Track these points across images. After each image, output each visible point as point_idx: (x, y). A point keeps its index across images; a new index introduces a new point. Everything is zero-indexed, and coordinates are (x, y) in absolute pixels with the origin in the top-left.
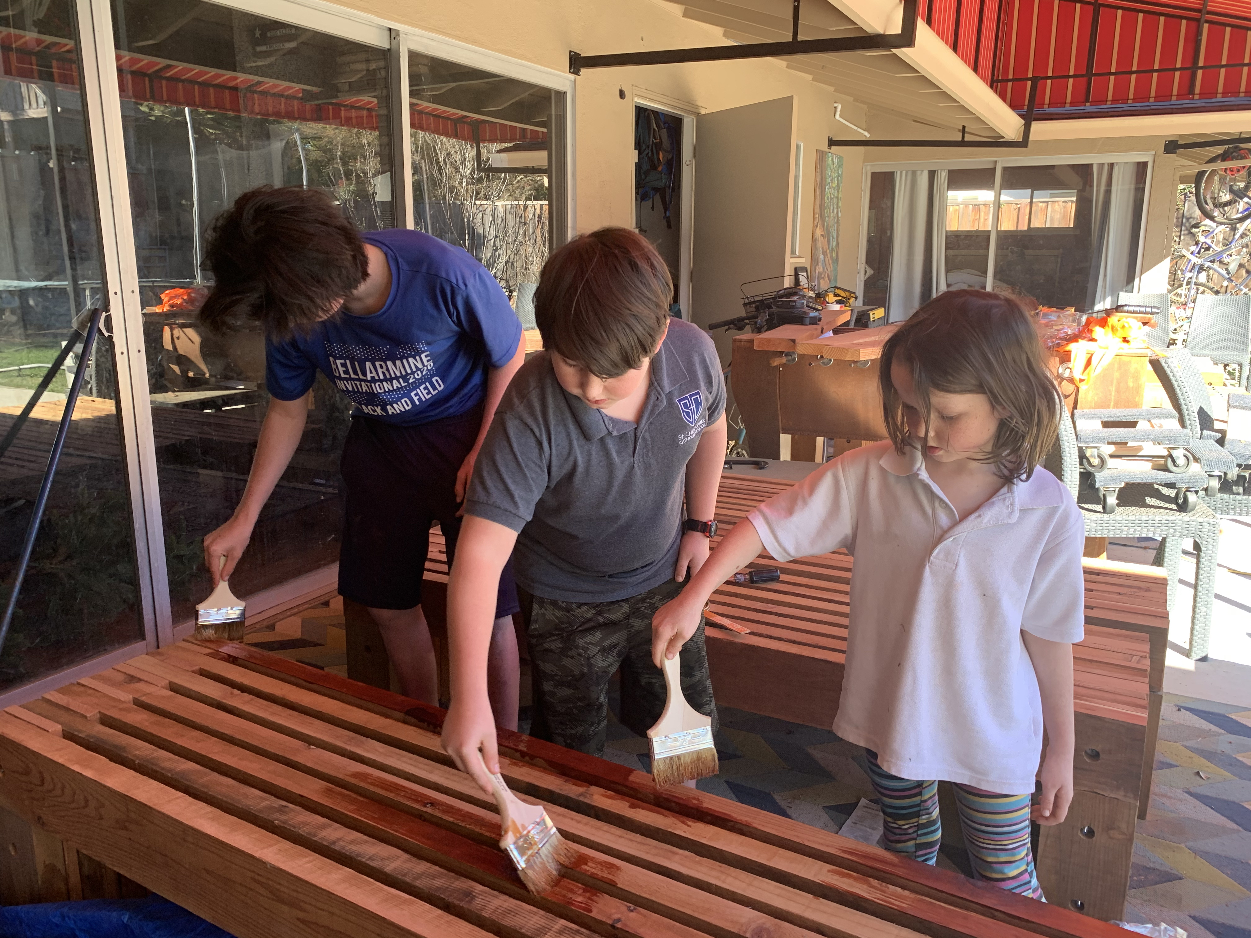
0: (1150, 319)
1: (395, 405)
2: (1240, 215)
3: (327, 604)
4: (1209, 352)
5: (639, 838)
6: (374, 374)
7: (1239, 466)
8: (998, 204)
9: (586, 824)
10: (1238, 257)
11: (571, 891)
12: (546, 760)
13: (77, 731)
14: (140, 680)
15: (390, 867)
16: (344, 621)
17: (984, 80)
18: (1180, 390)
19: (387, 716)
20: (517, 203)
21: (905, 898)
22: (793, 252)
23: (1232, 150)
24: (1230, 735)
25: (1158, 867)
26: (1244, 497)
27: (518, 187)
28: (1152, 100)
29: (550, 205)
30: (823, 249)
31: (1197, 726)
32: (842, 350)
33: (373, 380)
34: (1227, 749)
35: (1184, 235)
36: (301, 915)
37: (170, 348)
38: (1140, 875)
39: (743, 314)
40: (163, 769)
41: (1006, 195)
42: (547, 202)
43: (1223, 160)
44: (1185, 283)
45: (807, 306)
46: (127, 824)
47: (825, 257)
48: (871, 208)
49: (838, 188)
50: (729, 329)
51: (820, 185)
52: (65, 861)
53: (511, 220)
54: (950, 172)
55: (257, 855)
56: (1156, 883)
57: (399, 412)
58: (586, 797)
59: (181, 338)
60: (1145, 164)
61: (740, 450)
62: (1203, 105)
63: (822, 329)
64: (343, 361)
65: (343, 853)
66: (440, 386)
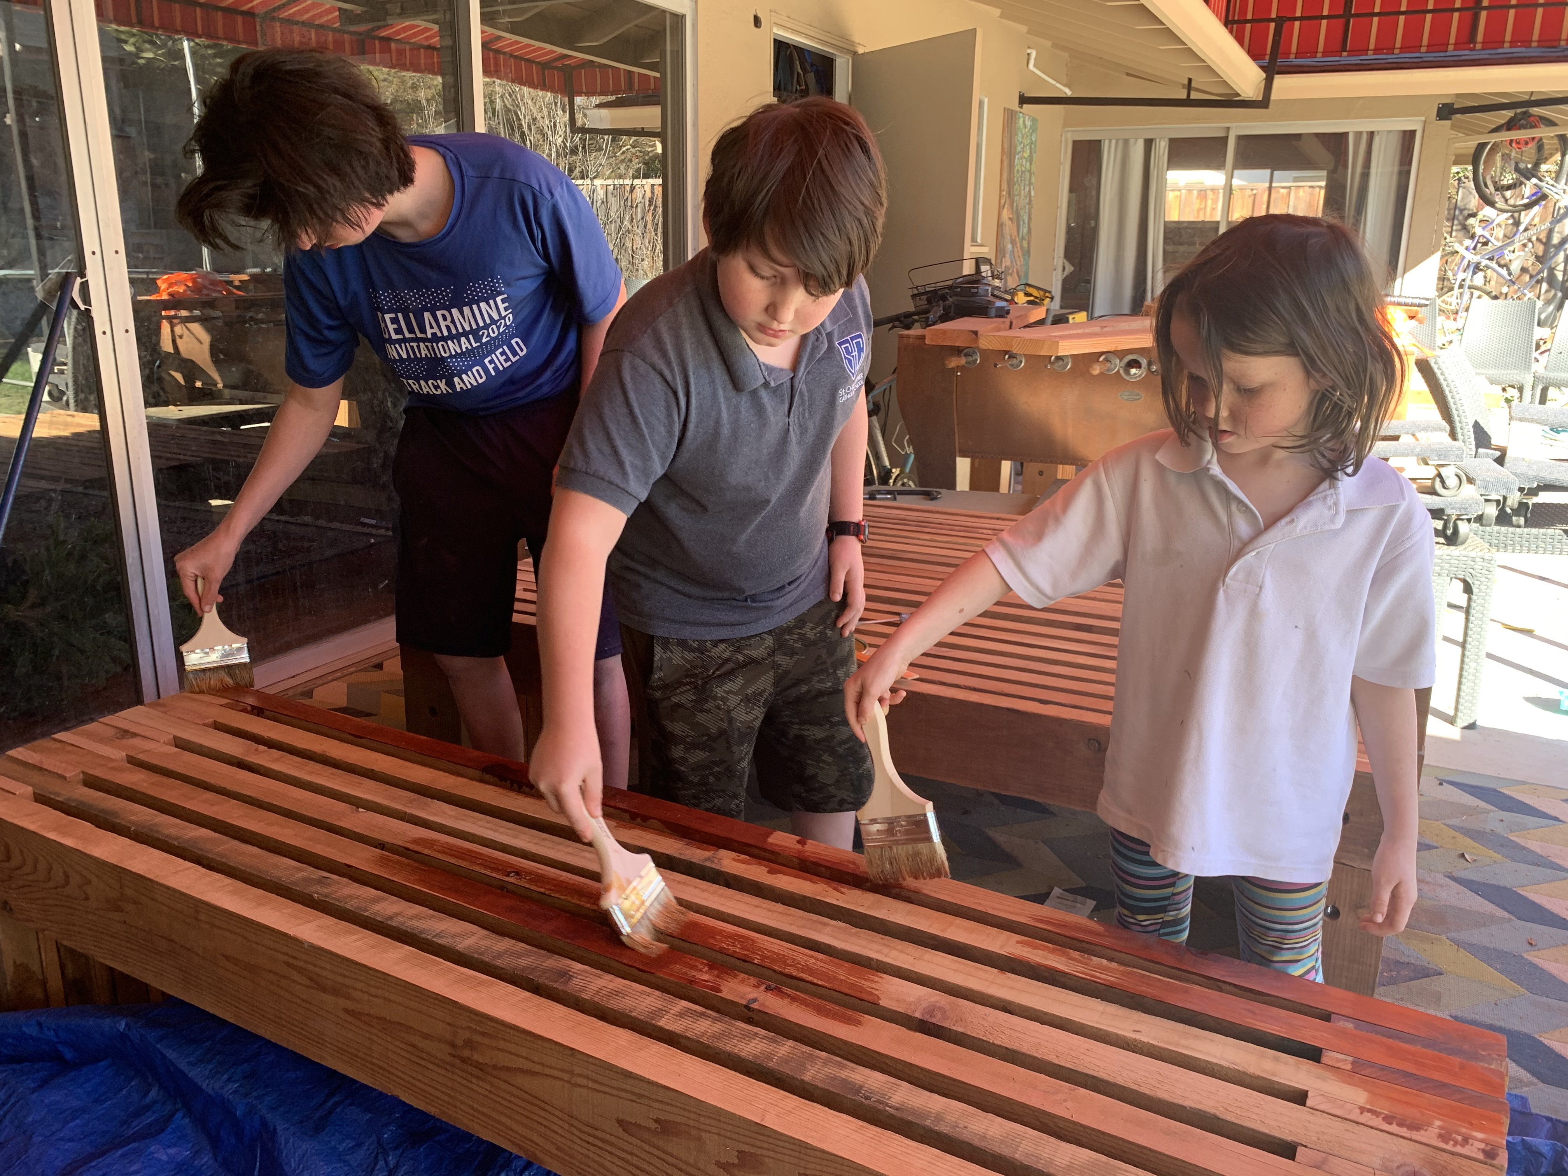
0: (1417, 312)
1: (464, 376)
2: (1526, 201)
3: (379, 666)
4: (1484, 371)
5: (780, 907)
6: (436, 330)
7: (1521, 490)
8: (1229, 190)
9: (713, 893)
10: (1522, 253)
11: (693, 967)
12: (660, 820)
13: (51, 793)
14: (135, 735)
15: (463, 945)
16: (402, 687)
17: (1217, 14)
18: (1453, 398)
19: (458, 774)
20: (621, 182)
21: (1112, 970)
22: (974, 239)
23: (1520, 117)
24: (1501, 812)
25: (1413, 962)
26: (1526, 530)
27: (623, 161)
28: (1423, 49)
29: (664, 186)
30: (1011, 236)
31: (1462, 802)
32: (1036, 342)
33: (435, 339)
34: (1499, 829)
35: (1456, 230)
36: (349, 1004)
37: (171, 350)
38: (1391, 971)
39: (912, 309)
40: (167, 836)
41: (1240, 178)
42: (660, 181)
43: (1509, 129)
44: (1456, 286)
45: (993, 295)
46: (120, 903)
47: (1013, 248)
48: (1071, 190)
49: (1030, 159)
50: (893, 327)
51: (1009, 153)
52: (41, 962)
53: (614, 203)
54: (1172, 142)
55: (291, 933)
56: (1411, 979)
57: (469, 387)
58: (713, 862)
59: (185, 337)
60: (1413, 133)
61: (905, 480)
62: (1487, 56)
63: (1011, 323)
64: (393, 315)
65: (404, 931)
66: (522, 350)
